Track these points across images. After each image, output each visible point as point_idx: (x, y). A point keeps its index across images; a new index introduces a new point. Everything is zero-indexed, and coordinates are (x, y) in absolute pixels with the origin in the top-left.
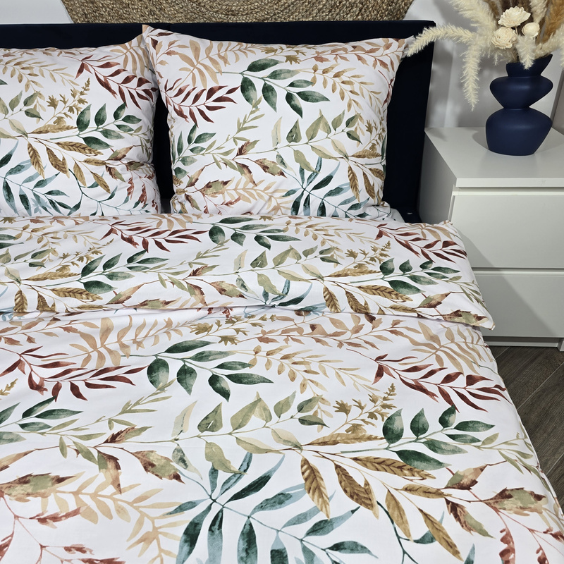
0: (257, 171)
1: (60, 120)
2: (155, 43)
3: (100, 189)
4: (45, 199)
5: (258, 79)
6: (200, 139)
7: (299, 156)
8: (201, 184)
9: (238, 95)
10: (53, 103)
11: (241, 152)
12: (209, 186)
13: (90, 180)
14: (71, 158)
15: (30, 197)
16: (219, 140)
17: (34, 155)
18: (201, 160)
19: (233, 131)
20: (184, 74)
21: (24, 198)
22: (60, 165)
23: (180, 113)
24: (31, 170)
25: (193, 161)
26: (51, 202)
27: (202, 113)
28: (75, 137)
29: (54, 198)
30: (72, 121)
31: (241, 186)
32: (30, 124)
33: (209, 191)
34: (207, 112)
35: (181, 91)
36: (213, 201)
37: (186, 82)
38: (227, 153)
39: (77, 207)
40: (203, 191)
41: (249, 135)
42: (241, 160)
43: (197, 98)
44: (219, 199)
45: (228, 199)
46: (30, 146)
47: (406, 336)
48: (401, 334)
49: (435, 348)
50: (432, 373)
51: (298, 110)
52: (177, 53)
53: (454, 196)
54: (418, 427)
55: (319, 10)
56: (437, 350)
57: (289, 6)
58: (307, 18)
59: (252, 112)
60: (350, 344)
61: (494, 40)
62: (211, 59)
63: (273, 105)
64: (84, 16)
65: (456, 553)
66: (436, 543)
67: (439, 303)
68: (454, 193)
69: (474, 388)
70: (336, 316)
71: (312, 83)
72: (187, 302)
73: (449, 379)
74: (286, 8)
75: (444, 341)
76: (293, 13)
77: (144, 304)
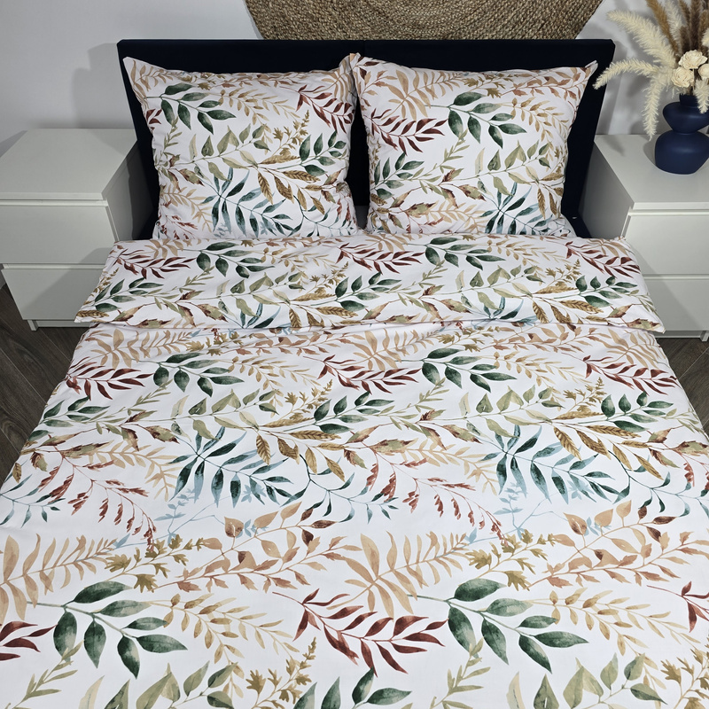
0: (459, 195)
1: (285, 150)
2: (364, 73)
3: (317, 211)
4: (272, 222)
5: (464, 113)
6: (408, 166)
7: (497, 182)
8: (406, 206)
9: (446, 128)
10: (278, 135)
11: (446, 179)
12: (414, 208)
13: (310, 204)
14: (296, 185)
15: (259, 220)
16: (426, 167)
17: (264, 183)
18: (407, 184)
19: (440, 160)
20: (393, 106)
21: (253, 222)
22: (286, 192)
23: (389, 141)
24: (262, 197)
25: (399, 185)
26: (277, 225)
27: (411, 143)
28: (298, 165)
29: (280, 221)
30: (295, 152)
31: (444, 208)
32: (260, 156)
33: (414, 212)
34: (417, 143)
35: (390, 121)
36: (415, 222)
37: (396, 112)
38: (433, 180)
39: (298, 228)
40: (408, 212)
41: (454, 164)
42: (446, 186)
43: (407, 129)
44: (423, 219)
45: (431, 220)
46: (260, 175)
47: (601, 341)
48: (598, 339)
49: (625, 350)
50: (626, 369)
51: (499, 142)
52: (387, 85)
53: (629, 217)
54: (624, 406)
55: (503, 26)
56: (627, 351)
57: (475, 21)
58: (491, 32)
59: (458, 144)
60: (562, 348)
61: (673, 79)
62: (420, 92)
63: (477, 137)
64: (273, 29)
65: (659, 476)
66: (647, 472)
67: (624, 314)
68: (629, 214)
69: (656, 379)
70: (545, 326)
71: (512, 116)
72: (426, 316)
73: (639, 373)
74: (471, 24)
75: (631, 344)
76: (477, 28)
77: (392, 319)
